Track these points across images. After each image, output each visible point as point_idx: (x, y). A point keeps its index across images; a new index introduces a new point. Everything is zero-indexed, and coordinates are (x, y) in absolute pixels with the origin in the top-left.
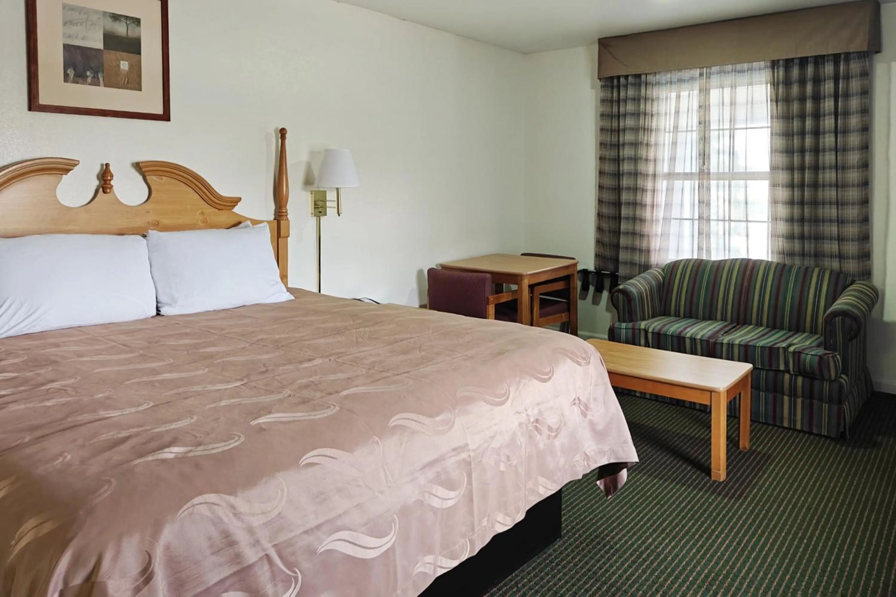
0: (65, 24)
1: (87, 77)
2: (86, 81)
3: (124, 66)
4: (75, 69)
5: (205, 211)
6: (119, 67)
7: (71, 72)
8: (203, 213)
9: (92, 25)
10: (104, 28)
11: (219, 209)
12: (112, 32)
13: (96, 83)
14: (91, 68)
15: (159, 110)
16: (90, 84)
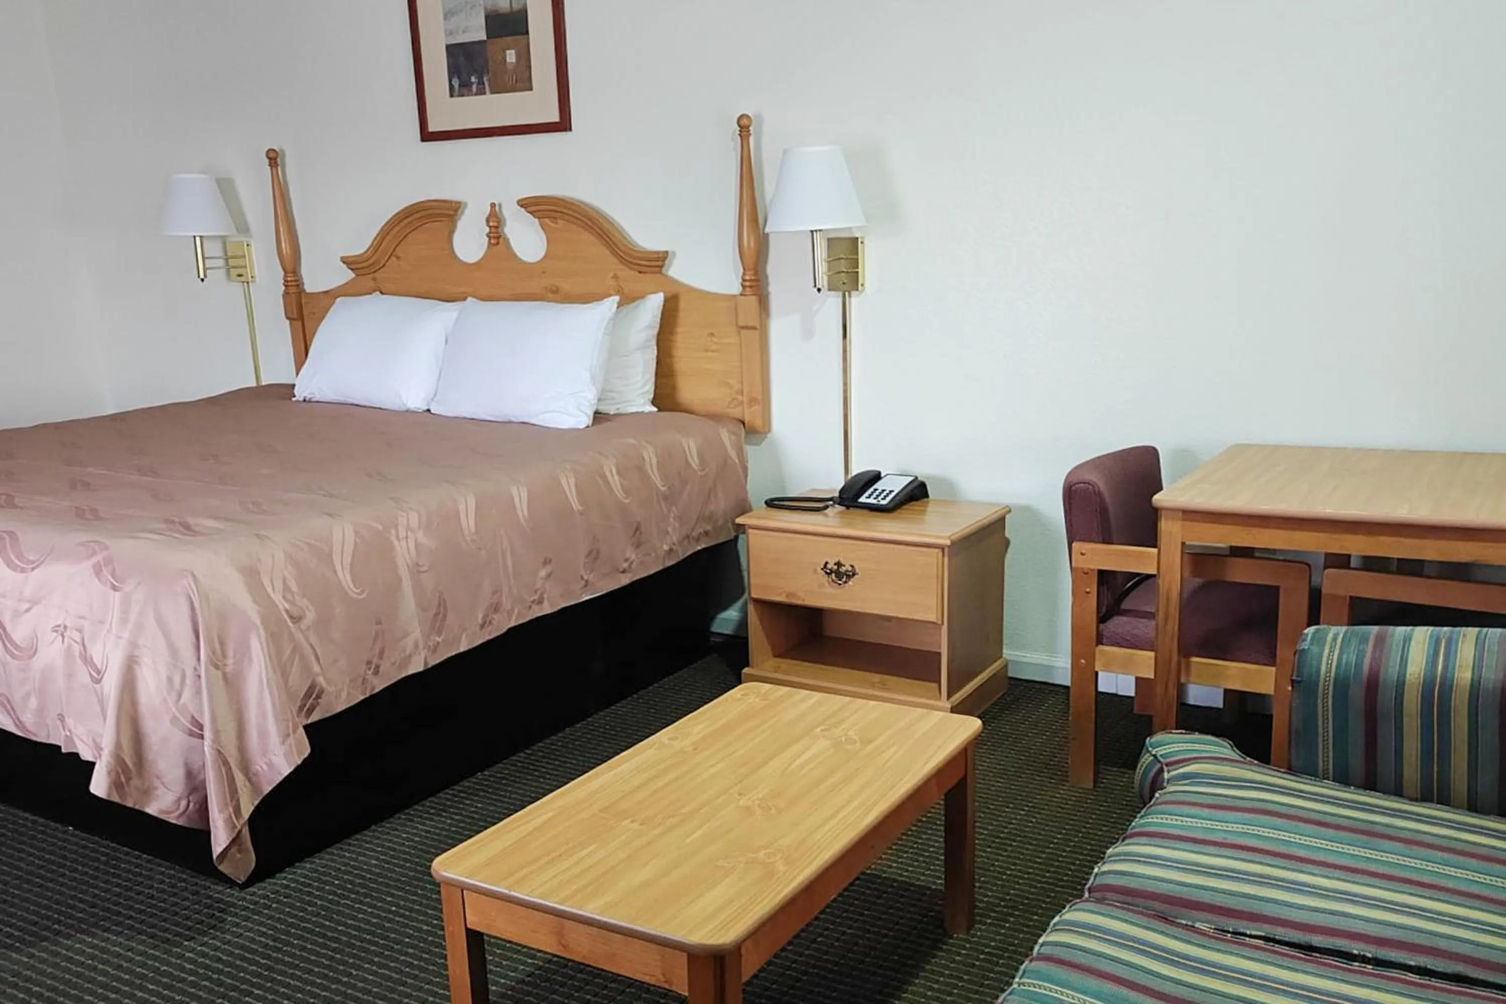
0: (447, 16)
1: (472, 83)
2: (471, 90)
3: (511, 56)
4: (459, 78)
5: (619, 273)
6: (505, 60)
7: (456, 83)
8: (615, 277)
9: (471, 8)
10: (486, 9)
11: (640, 272)
12: (496, 11)
13: (481, 92)
14: (475, 72)
15: (554, 117)
16: (476, 94)
